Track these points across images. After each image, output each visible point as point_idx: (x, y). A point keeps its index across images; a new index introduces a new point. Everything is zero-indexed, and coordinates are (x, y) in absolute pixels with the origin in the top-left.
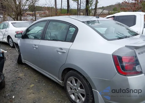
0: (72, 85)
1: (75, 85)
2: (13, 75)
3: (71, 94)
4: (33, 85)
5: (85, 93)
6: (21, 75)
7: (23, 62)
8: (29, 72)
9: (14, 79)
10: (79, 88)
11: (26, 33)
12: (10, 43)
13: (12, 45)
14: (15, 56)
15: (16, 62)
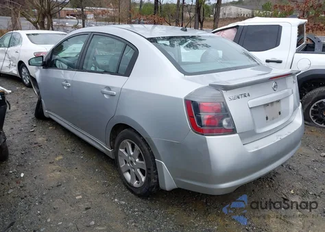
0: (127, 155)
1: (132, 153)
2: (25, 139)
3: (126, 172)
4: (61, 157)
5: (145, 168)
6: (40, 139)
7: (46, 115)
8: (56, 135)
9: (27, 145)
10: (137, 160)
11: (51, 57)
12: (23, 77)
13: (27, 81)
14: (31, 104)
15: (33, 116)
